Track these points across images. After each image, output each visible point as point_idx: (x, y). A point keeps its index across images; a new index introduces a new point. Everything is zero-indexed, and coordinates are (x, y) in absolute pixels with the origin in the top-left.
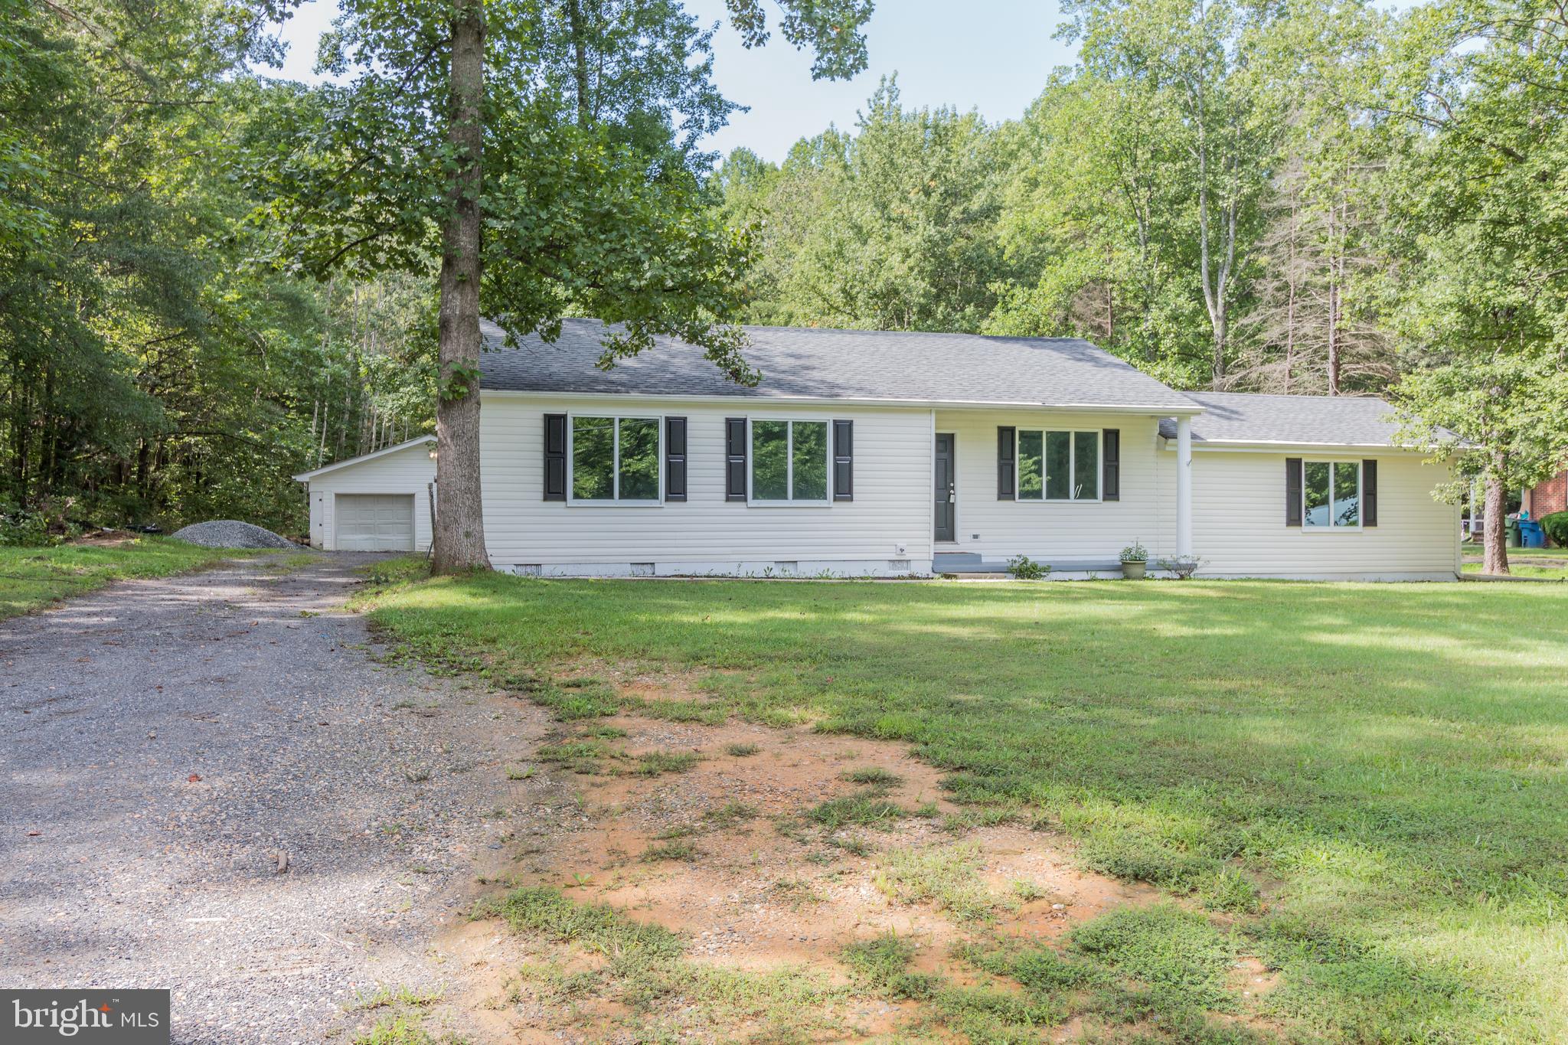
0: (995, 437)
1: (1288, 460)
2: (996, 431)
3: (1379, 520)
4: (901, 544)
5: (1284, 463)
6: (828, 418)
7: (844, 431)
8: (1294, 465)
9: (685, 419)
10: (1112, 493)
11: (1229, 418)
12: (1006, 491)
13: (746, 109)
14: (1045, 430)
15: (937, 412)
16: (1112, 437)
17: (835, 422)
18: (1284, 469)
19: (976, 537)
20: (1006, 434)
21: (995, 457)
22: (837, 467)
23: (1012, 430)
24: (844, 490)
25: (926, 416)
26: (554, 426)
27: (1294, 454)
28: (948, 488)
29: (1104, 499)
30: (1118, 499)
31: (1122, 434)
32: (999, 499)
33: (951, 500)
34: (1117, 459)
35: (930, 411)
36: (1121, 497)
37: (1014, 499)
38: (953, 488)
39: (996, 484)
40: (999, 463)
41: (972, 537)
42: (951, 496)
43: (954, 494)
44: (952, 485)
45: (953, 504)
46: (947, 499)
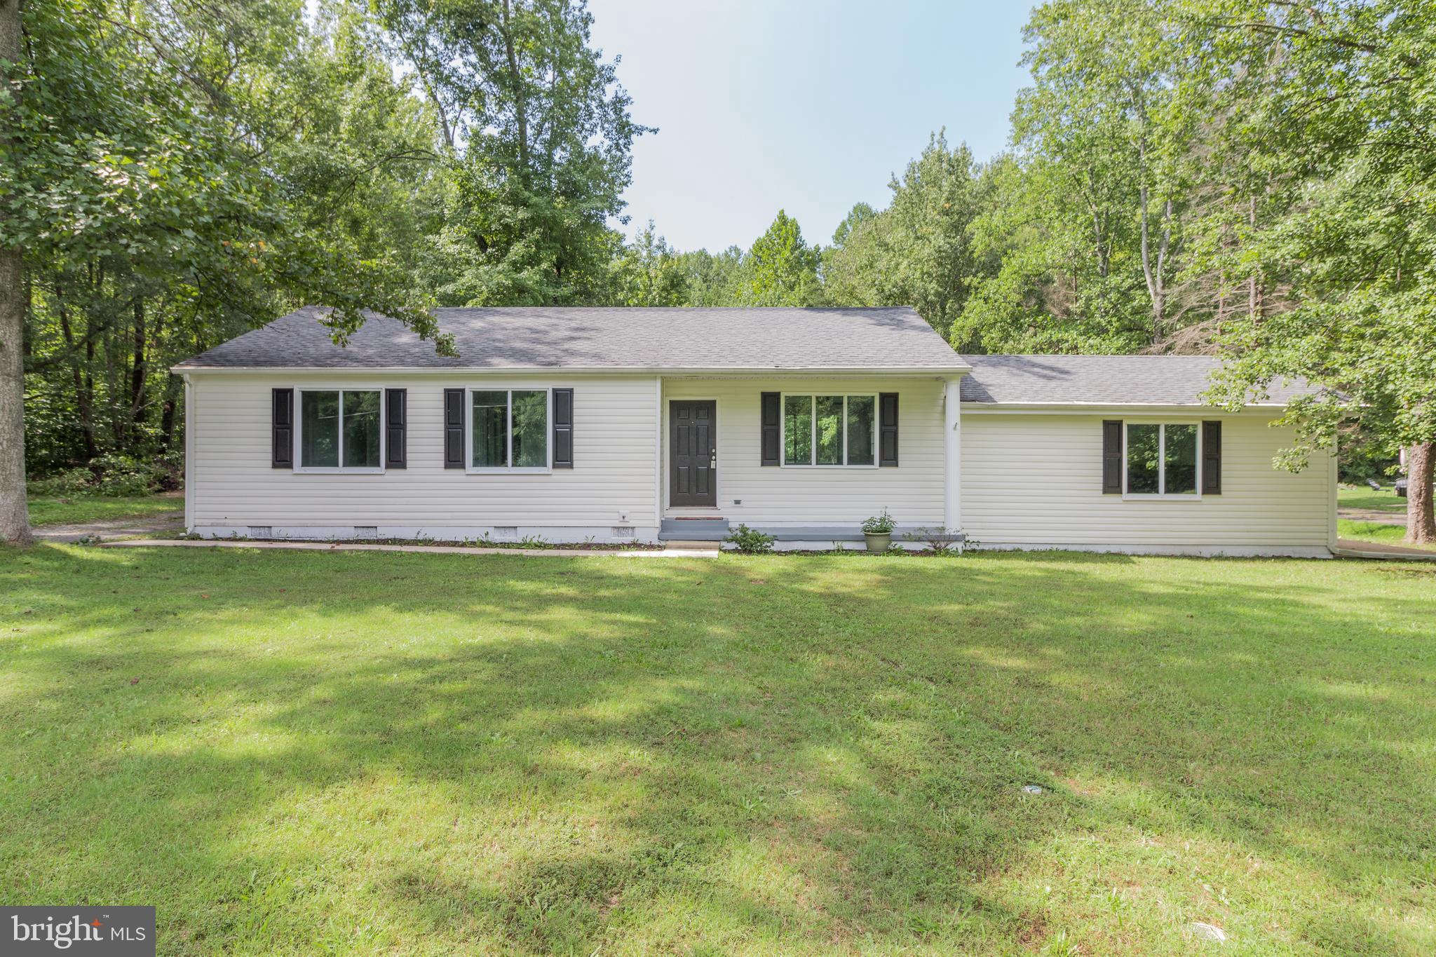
0: (759, 403)
1: (1105, 422)
2: (759, 397)
3: (1223, 487)
4: (624, 511)
5: (1101, 426)
6: (548, 386)
7: (563, 400)
8: (1112, 429)
9: (404, 391)
10: (890, 457)
12: (770, 455)
13: (655, 131)
14: (814, 395)
15: (662, 378)
16: (890, 402)
17: (554, 390)
18: (1101, 432)
19: (738, 502)
20: (770, 402)
21: (758, 423)
22: (556, 434)
23: (777, 396)
24: (564, 457)
25: (652, 383)
26: (282, 399)
27: (1113, 416)
28: (710, 453)
29: (881, 465)
30: (897, 465)
31: (901, 398)
32: (763, 465)
33: (713, 466)
34: (896, 424)
35: (655, 378)
36: (900, 463)
37: (779, 465)
38: (715, 454)
39: (759, 450)
40: (762, 428)
41: (734, 502)
42: (712, 462)
43: (715, 460)
44: (713, 451)
45: (714, 470)
46: (708, 465)
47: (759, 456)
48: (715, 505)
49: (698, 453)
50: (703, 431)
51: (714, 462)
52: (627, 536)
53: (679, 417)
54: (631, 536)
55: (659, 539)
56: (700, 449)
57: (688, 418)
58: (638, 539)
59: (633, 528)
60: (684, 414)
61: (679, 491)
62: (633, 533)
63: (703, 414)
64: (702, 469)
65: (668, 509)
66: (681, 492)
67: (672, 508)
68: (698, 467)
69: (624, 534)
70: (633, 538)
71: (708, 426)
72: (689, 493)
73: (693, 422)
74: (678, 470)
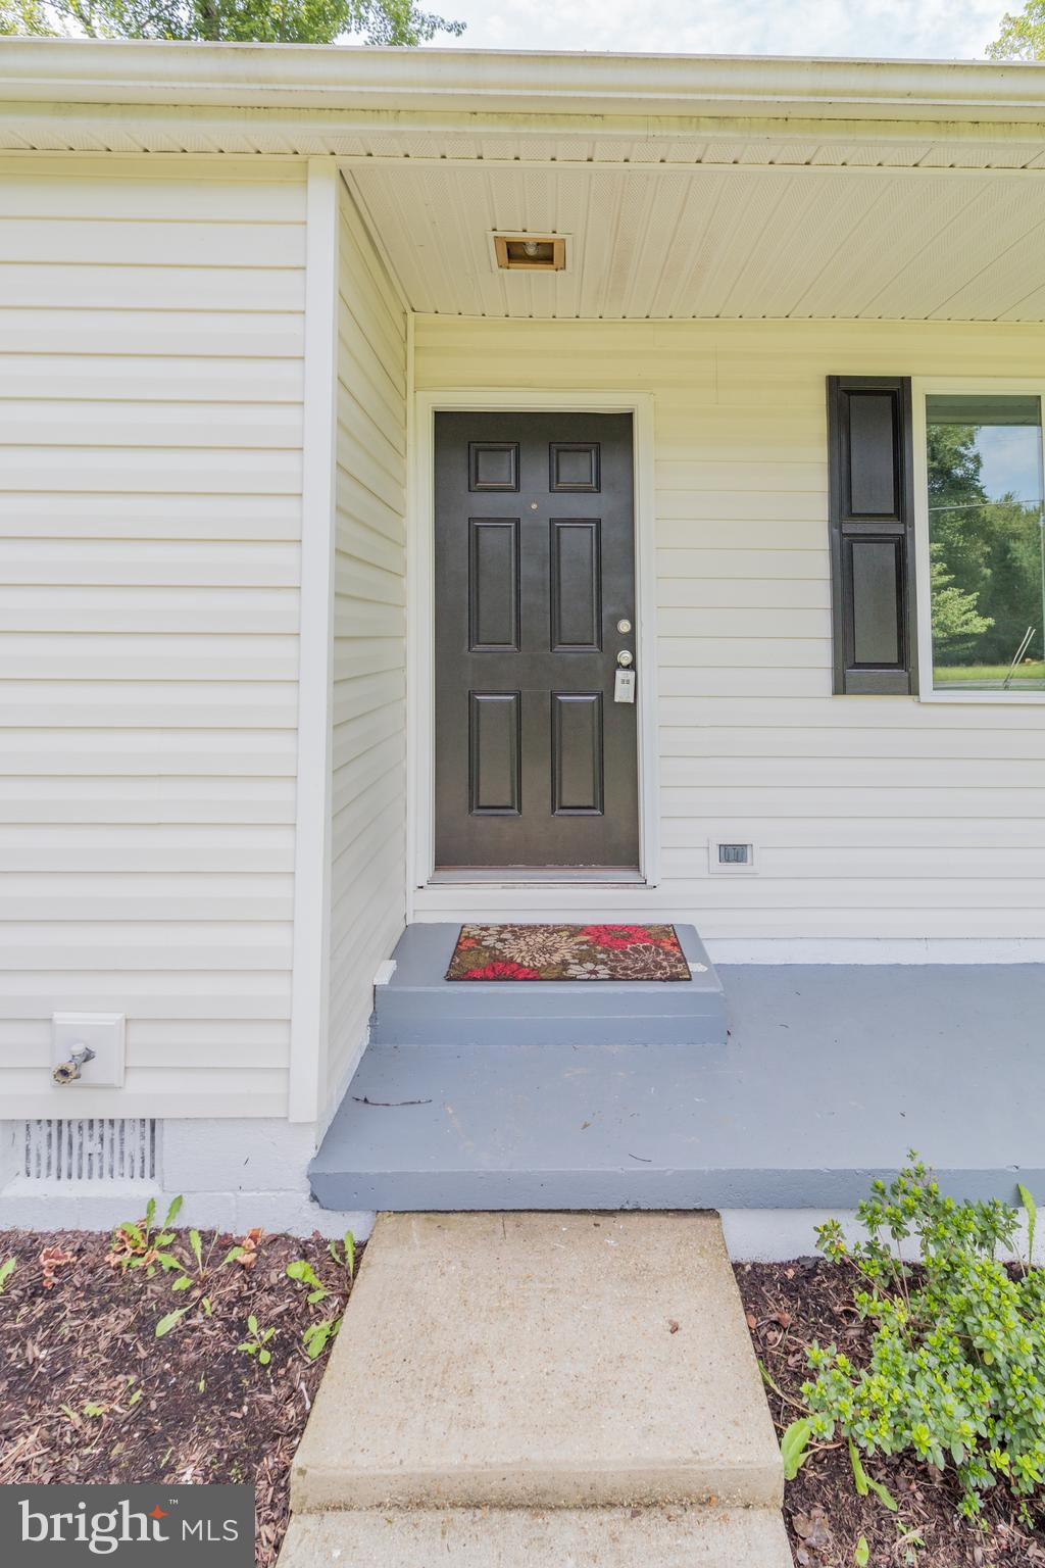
0: (820, 424)
4: (83, 1021)
19: (733, 853)
21: (822, 508)
23: (893, 395)
28: (610, 644)
33: (622, 694)
38: (632, 642)
39: (826, 622)
40: (836, 531)
41: (715, 853)
42: (620, 674)
43: (632, 666)
44: (624, 626)
45: (631, 709)
46: (601, 687)
47: (821, 652)
48: (634, 864)
49: (555, 637)
50: (577, 542)
51: (631, 675)
52: (111, 1171)
53: (477, 481)
54: (137, 1172)
55: (314, 1198)
56: (567, 620)
57: (513, 484)
58: (180, 1197)
59: (148, 1125)
60: (496, 469)
61: (474, 803)
62: (153, 1151)
63: (577, 468)
64: (569, 703)
65: (425, 884)
66: (479, 808)
67: (444, 874)
68: (553, 696)
69: (95, 1159)
70: (146, 1189)
71: (598, 522)
72: (520, 810)
73: (534, 506)
74: (474, 710)
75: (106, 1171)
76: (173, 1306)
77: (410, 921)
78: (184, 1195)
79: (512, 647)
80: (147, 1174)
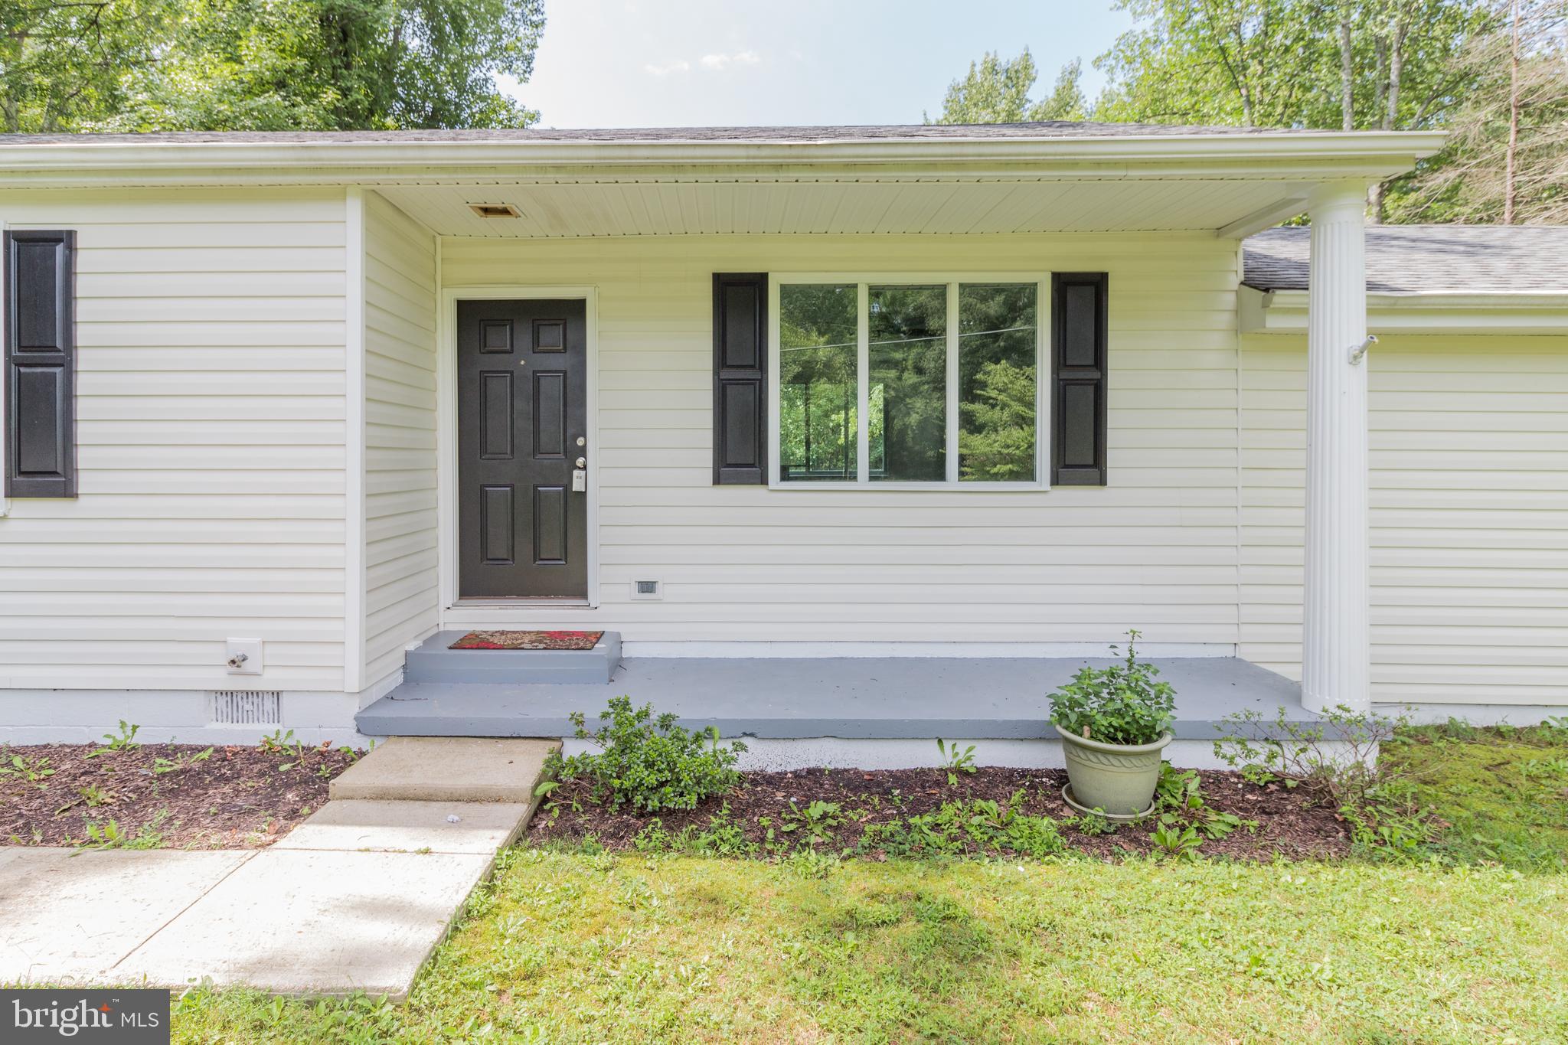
0: (706, 306)
2: (706, 289)
4: (241, 640)
10: (1085, 458)
11: (1472, 254)
12: (738, 454)
14: (863, 282)
16: (1083, 300)
17: (10, 237)
19: (647, 587)
20: (738, 301)
21: (705, 361)
22: (17, 384)
23: (757, 283)
24: (45, 462)
25: (330, 211)
28: (572, 453)
29: (1056, 481)
30: (1102, 482)
31: (1112, 285)
32: (717, 481)
33: (577, 486)
34: (1099, 360)
35: (339, 194)
36: (1111, 474)
37: (764, 481)
38: (583, 451)
39: (707, 438)
40: (716, 377)
41: (636, 587)
42: (576, 473)
43: (585, 468)
44: (580, 442)
45: (582, 495)
46: (565, 481)
47: (707, 457)
48: (583, 594)
49: (536, 449)
50: (550, 387)
51: (583, 473)
52: (258, 719)
53: (485, 346)
54: (271, 720)
55: (359, 731)
56: (544, 438)
57: (508, 347)
58: (292, 731)
59: (275, 695)
60: (499, 338)
61: (484, 556)
62: (278, 710)
63: (551, 336)
64: (546, 492)
65: (450, 606)
66: (488, 559)
67: (464, 602)
68: (535, 487)
69: (250, 713)
70: (275, 727)
71: (565, 373)
72: (513, 560)
73: (522, 363)
74: (483, 496)
75: (256, 719)
76: (289, 762)
77: (442, 628)
78: (295, 730)
79: (562, 456)
80: (276, 721)
